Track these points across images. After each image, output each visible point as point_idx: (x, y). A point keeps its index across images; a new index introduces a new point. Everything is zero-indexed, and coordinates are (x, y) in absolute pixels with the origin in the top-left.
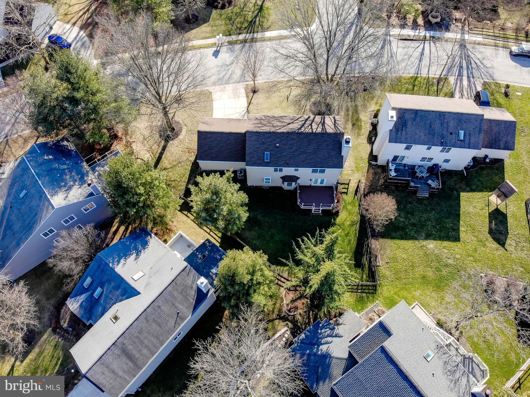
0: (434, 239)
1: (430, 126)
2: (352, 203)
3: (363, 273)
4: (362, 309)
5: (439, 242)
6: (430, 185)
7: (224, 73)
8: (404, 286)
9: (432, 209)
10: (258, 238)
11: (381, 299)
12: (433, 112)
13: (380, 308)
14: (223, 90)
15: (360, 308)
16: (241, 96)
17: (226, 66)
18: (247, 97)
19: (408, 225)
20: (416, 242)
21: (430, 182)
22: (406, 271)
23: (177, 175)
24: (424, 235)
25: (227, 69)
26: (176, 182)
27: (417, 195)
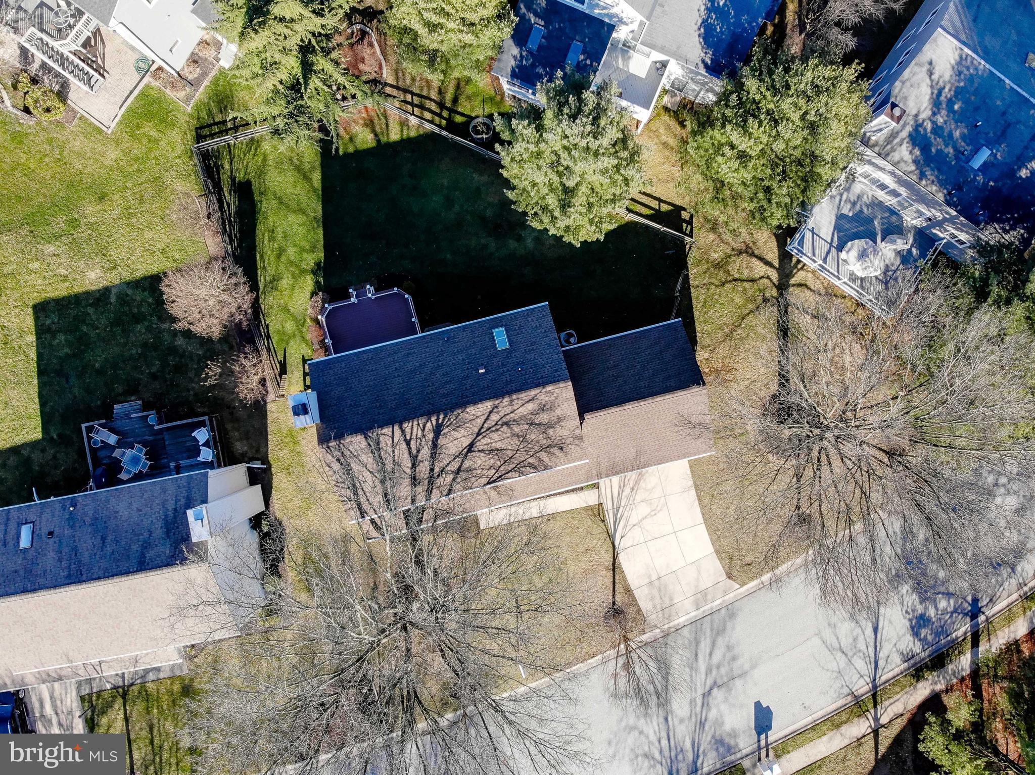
0: (88, 294)
1: (103, 539)
2: (286, 338)
3: (232, 172)
4: (216, 81)
5: (77, 289)
6: (113, 430)
7: (717, 657)
8: (142, 167)
9: (100, 372)
10: (478, 189)
11: (182, 119)
12: (99, 578)
13: (182, 94)
14: (701, 596)
15: (221, 83)
16: (646, 590)
17: (719, 682)
18: (628, 591)
19: (151, 316)
20: (127, 276)
21: (112, 439)
22: (141, 201)
23: (723, 300)
24: (113, 299)
25: (714, 672)
26: (716, 283)
27: (140, 402)
